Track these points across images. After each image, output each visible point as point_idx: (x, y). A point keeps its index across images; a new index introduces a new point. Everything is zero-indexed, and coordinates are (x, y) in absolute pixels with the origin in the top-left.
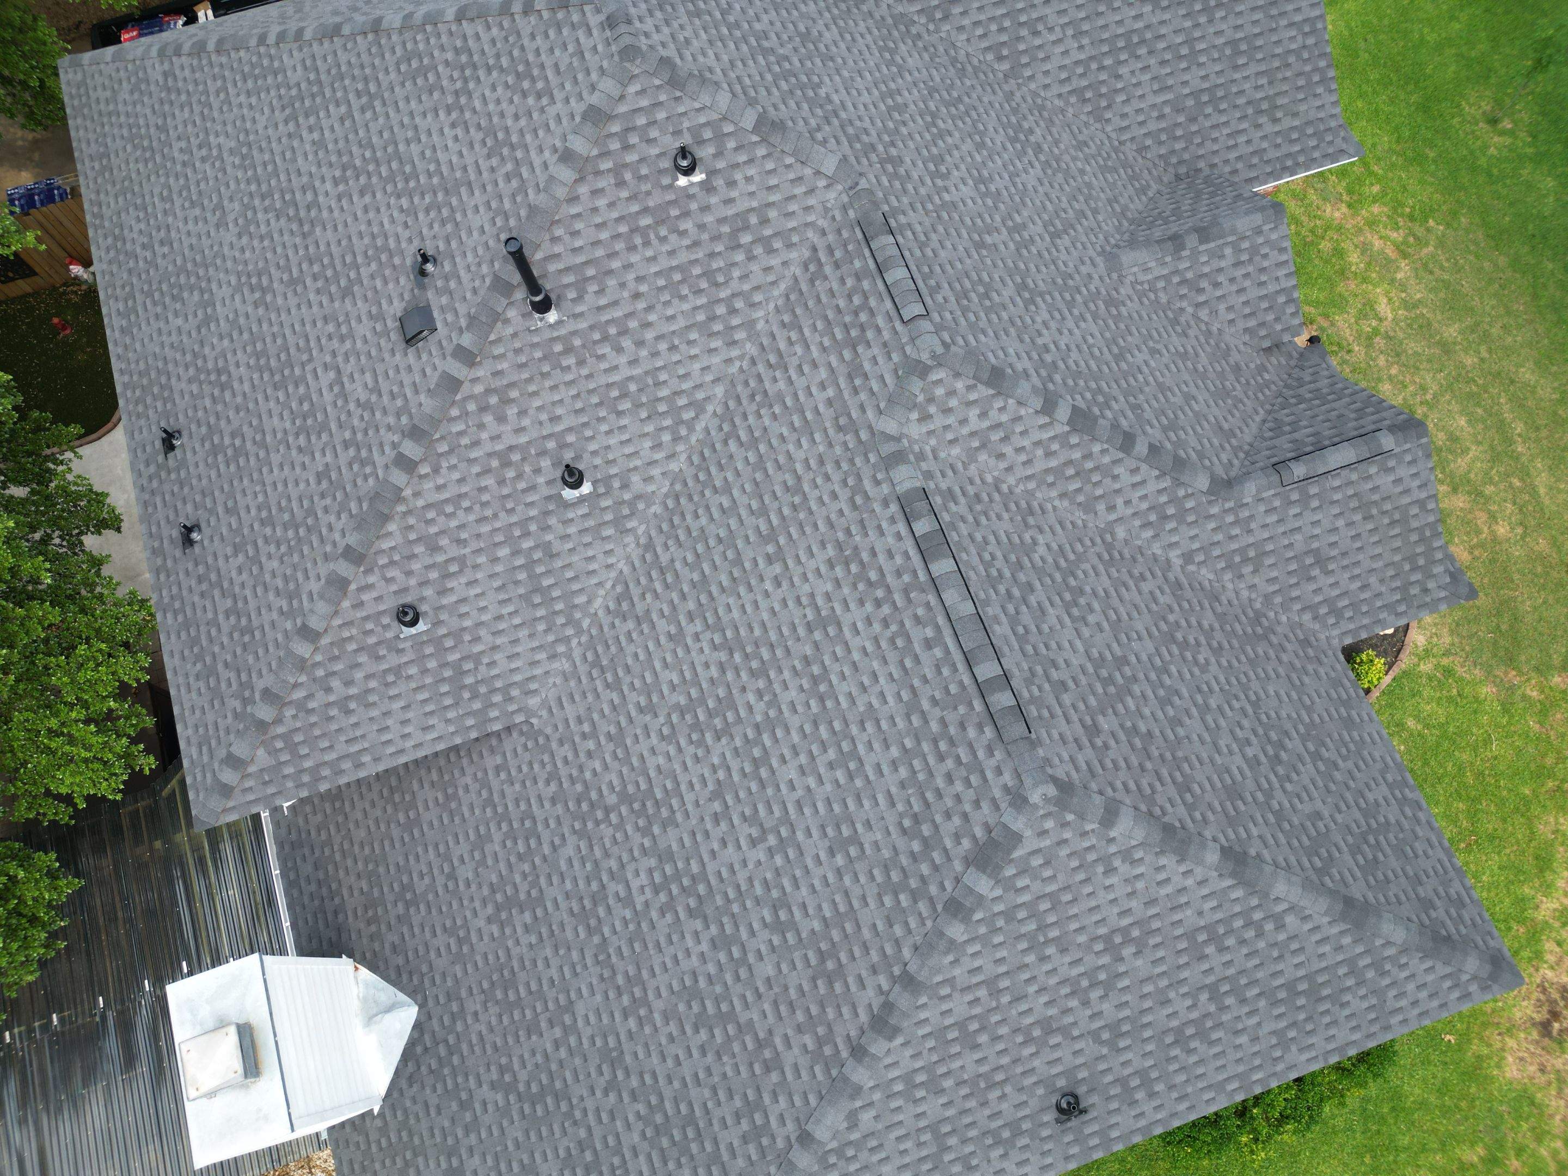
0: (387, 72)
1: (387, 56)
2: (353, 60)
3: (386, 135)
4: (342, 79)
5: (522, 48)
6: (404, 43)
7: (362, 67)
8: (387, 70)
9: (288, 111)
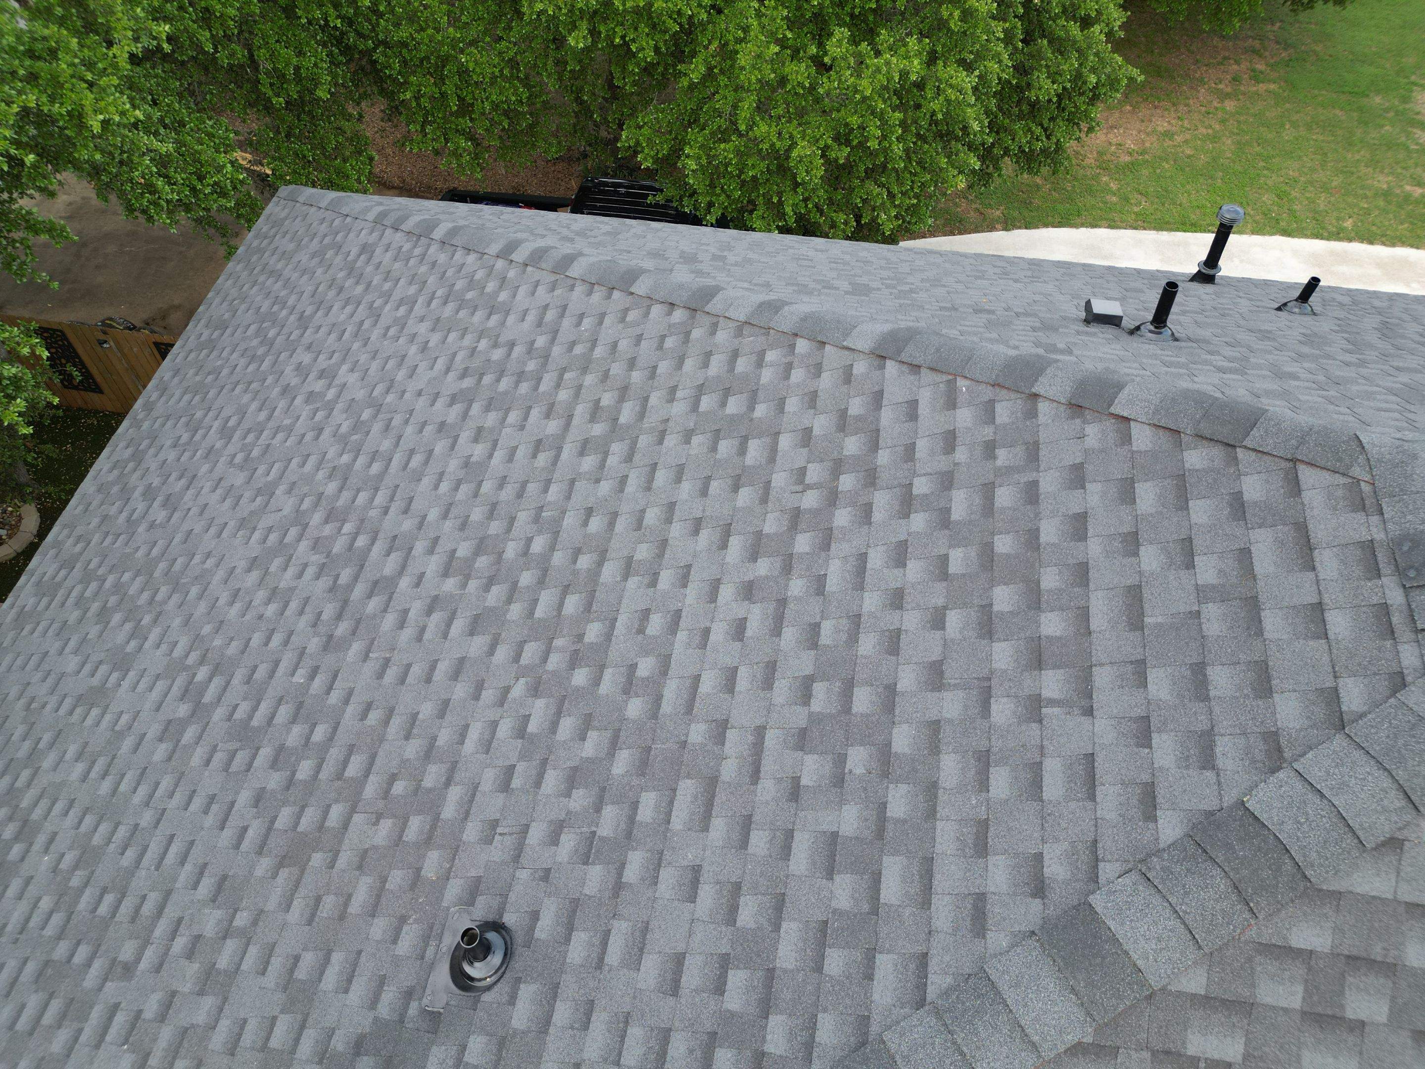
0: (671, 395)
1: (689, 364)
2: (623, 345)
3: (596, 524)
4: (585, 370)
5: (1032, 494)
6: (735, 355)
7: (632, 364)
8: (673, 390)
9: (468, 383)
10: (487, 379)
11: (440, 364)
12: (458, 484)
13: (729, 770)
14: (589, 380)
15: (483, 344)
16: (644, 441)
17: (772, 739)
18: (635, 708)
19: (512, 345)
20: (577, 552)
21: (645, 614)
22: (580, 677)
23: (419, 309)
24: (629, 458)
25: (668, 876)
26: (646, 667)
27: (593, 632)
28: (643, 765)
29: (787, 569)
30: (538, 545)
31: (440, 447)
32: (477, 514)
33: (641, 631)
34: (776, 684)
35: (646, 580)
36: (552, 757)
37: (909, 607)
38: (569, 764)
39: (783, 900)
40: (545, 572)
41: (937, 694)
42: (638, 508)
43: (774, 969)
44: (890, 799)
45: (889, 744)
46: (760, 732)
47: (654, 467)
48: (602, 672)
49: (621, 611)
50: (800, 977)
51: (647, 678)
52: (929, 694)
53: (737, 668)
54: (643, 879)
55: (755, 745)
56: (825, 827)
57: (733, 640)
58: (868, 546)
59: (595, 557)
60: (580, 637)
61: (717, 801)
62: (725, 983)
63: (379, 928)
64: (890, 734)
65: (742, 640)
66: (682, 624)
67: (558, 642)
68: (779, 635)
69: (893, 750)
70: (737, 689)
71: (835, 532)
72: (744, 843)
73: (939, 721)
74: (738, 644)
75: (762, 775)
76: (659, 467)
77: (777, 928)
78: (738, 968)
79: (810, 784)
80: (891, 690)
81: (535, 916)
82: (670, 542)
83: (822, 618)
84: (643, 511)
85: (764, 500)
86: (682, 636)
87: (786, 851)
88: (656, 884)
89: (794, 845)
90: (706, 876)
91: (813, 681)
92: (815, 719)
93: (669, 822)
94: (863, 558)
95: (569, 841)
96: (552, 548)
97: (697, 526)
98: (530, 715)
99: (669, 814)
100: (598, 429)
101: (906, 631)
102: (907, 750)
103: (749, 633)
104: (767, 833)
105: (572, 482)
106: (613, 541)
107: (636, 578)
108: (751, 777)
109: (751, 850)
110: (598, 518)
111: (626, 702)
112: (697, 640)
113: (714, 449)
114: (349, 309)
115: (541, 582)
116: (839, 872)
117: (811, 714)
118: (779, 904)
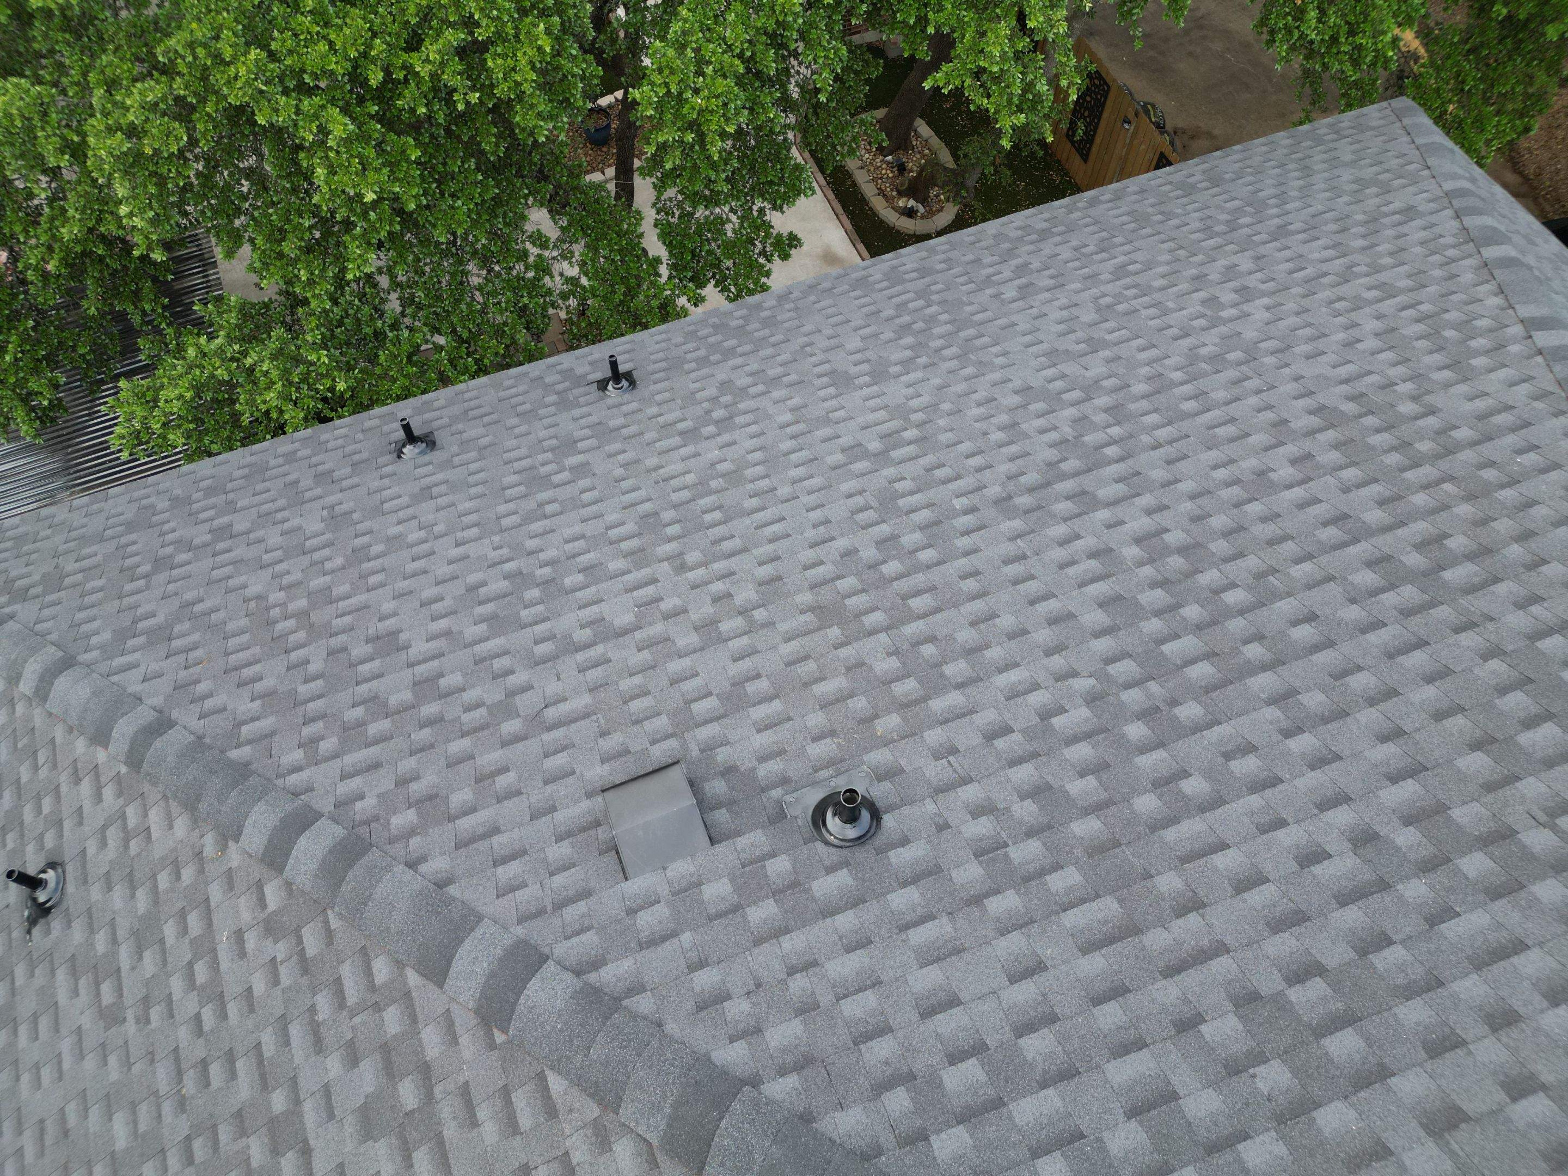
0: (1527, 601)
10: (1370, 421)
11: (1344, 371)
12: (1237, 482)
13: (1156, 939)
14: (1465, 510)
15: (1406, 388)
16: (1443, 612)
17: (1222, 965)
18: (1147, 804)
19: (1432, 411)
20: (1259, 637)
21: (1249, 748)
22: (1136, 731)
23: (1388, 306)
24: (1407, 613)
25: (1014, 943)
26: (1194, 786)
27: (1189, 711)
28: (1098, 849)
29: (1427, 867)
30: (1233, 597)
31: (1257, 439)
32: (1218, 522)
33: (1228, 756)
34: (1286, 935)
35: (1284, 724)
36: (1044, 759)
37: (1505, 1039)
38: (1049, 778)
39: (1073, 1076)
40: (1214, 622)
41: (1422, 1134)
42: (1360, 661)
43: (1005, 1104)
44: (1258, 1139)
45: (1318, 1106)
46: (1221, 949)
47: (1421, 644)
48: (1156, 747)
49: (1233, 722)
50: (1016, 1138)
51: (1185, 796)
52: (1414, 1123)
53: (1268, 881)
54: (998, 919)
55: (1202, 951)
56: (1175, 1080)
57: (1296, 858)
58: (1541, 945)
59: (1268, 657)
60: (1174, 703)
61: (1118, 946)
62: (962, 1060)
63: (816, 720)
64: (1331, 1100)
65: (1302, 867)
66: (1268, 793)
67: (1153, 687)
68: (1343, 904)
69: (1315, 1114)
70: (1245, 895)
71: (1523, 894)
72: (1099, 1000)
73: (1391, 1153)
74: (1294, 866)
75: (1178, 978)
76: (1428, 649)
77: (1044, 1085)
78: (983, 1066)
79: (1208, 1037)
80: (1382, 1073)
81: (904, 841)
82: (1348, 719)
83: (1403, 942)
84: (1360, 668)
85: (1490, 787)
86: (1255, 800)
87: (1123, 1050)
88: (1002, 935)
89: (1133, 1055)
90: (1042, 979)
91: (1320, 975)
92: (1279, 1001)
93: (1065, 911)
94: (1519, 947)
95: (983, 827)
96: (1242, 612)
97: (1394, 734)
98: (1067, 711)
99: (1072, 906)
100: (1414, 560)
101: (1470, 1053)
102: (1327, 1132)
103: (1317, 869)
104: (1124, 1019)
105: (1330, 578)
106: (1300, 662)
107: (1278, 713)
108: (1168, 967)
109: (1096, 1011)
110: (1312, 630)
111: (1146, 791)
112: (1264, 819)
113: (1503, 690)
114: (1331, 253)
115: (1199, 628)
116: (1141, 1123)
117: (1281, 993)
118: (1067, 1074)
